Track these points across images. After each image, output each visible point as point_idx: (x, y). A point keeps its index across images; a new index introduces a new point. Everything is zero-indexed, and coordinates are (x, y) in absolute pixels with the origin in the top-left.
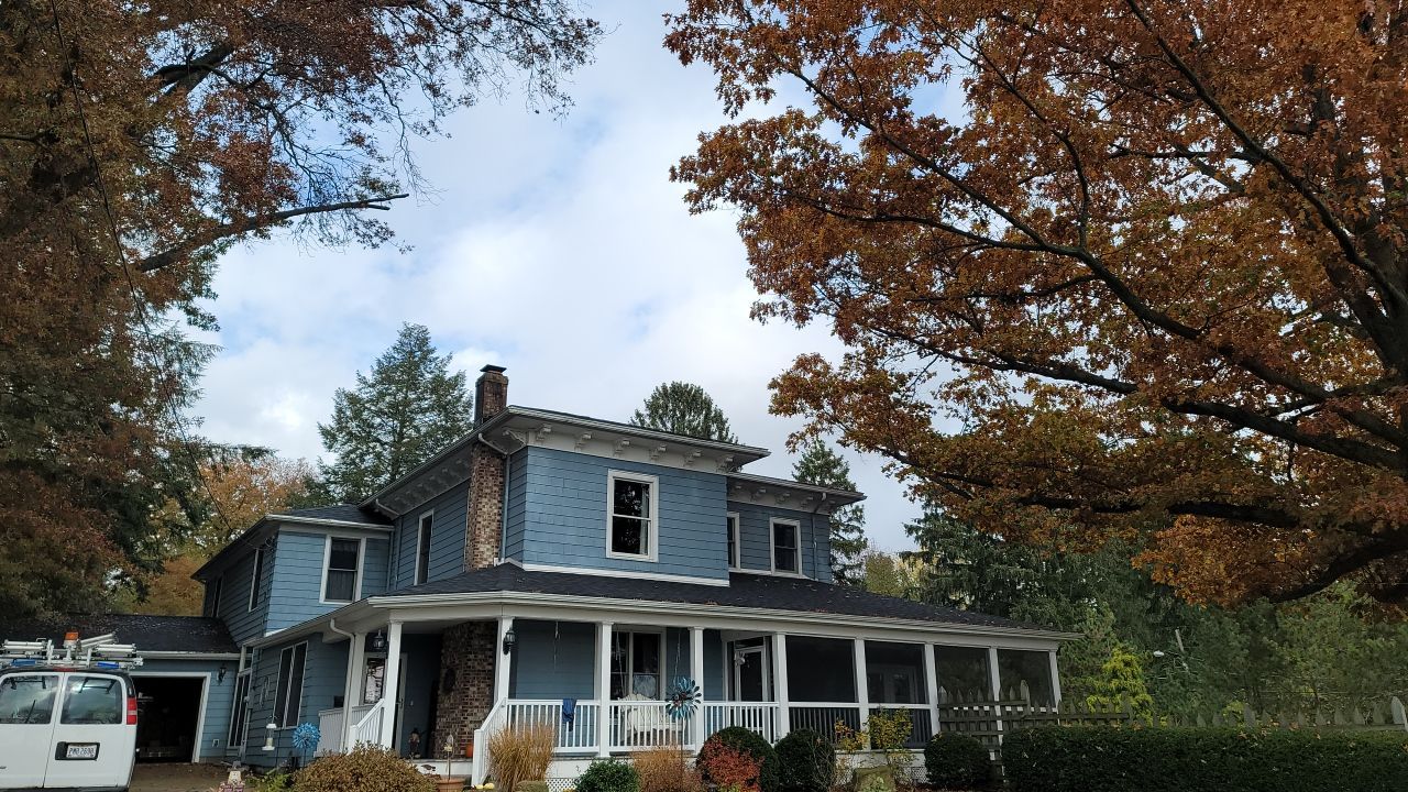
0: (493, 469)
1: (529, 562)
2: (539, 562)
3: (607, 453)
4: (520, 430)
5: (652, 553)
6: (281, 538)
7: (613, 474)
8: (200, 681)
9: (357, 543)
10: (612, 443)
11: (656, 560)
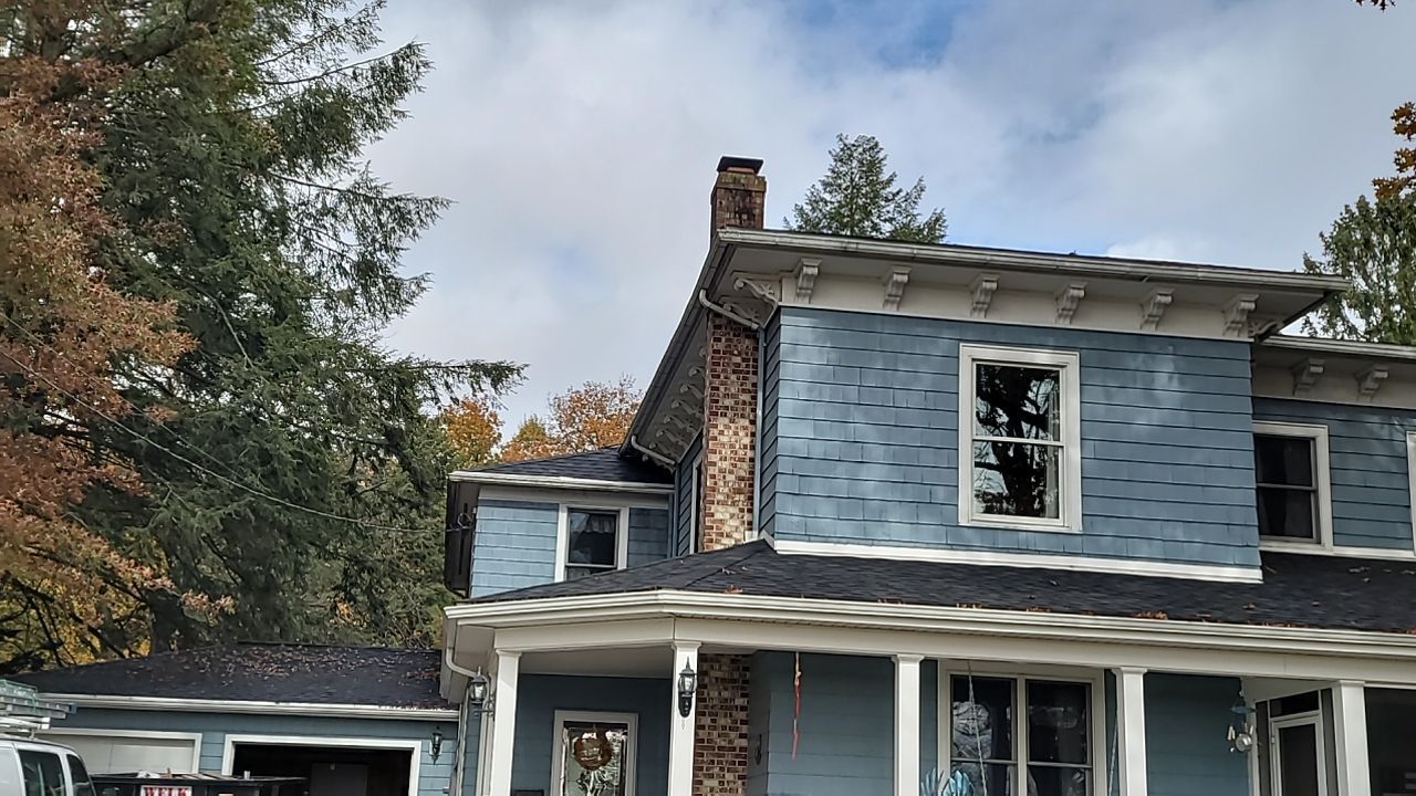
0: (738, 360)
1: (787, 536)
2: (808, 537)
3: (961, 311)
4: (766, 276)
5: (1070, 517)
6: (482, 513)
7: (971, 355)
8: (408, 753)
9: (613, 517)
10: (967, 289)
11: (1077, 528)
